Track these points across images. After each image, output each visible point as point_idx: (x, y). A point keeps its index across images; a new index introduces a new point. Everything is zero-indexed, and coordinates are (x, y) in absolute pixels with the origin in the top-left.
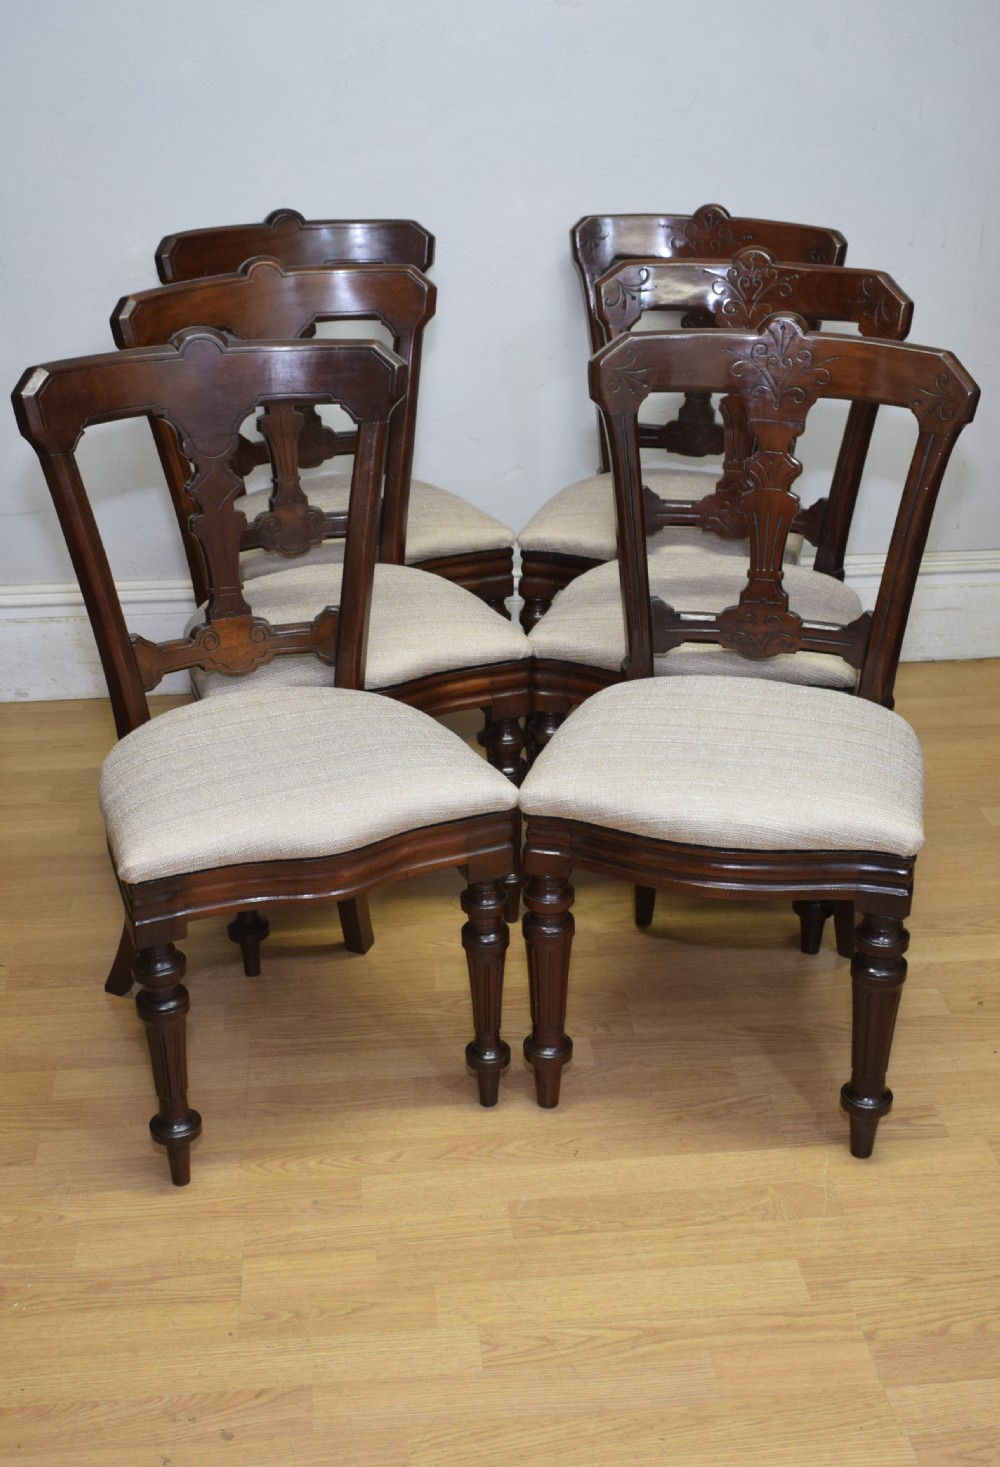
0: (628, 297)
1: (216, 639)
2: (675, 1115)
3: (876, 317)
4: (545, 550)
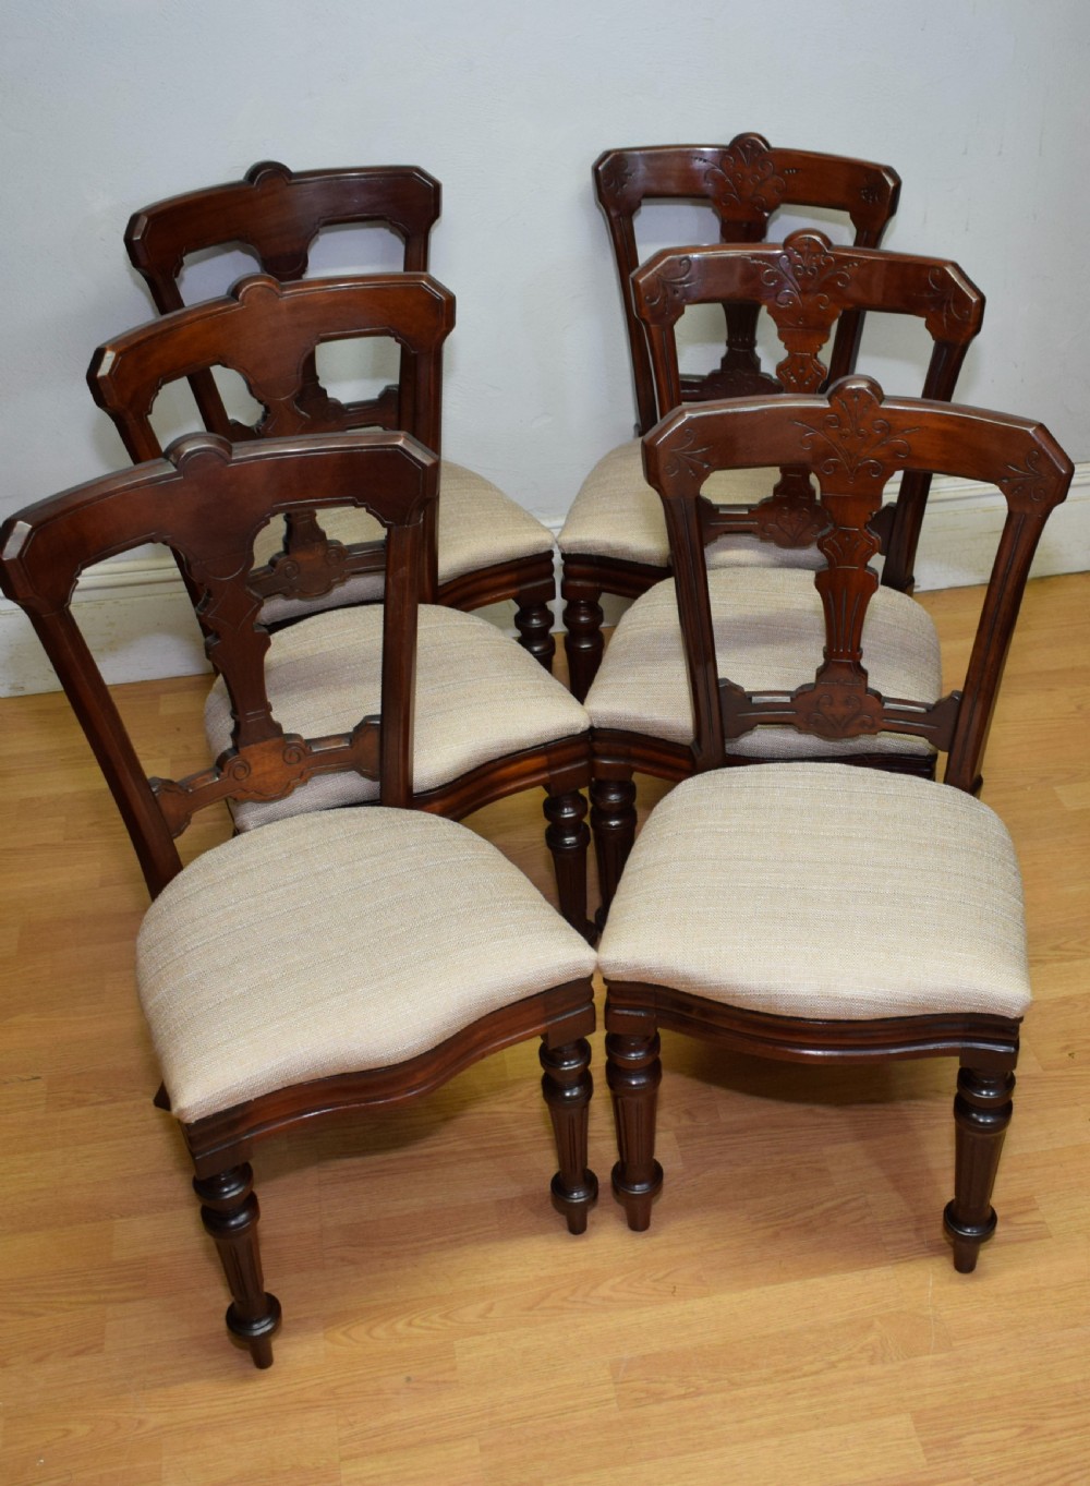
0: (669, 292)
1: (247, 767)
2: (771, 1230)
3: (945, 313)
4: (588, 552)
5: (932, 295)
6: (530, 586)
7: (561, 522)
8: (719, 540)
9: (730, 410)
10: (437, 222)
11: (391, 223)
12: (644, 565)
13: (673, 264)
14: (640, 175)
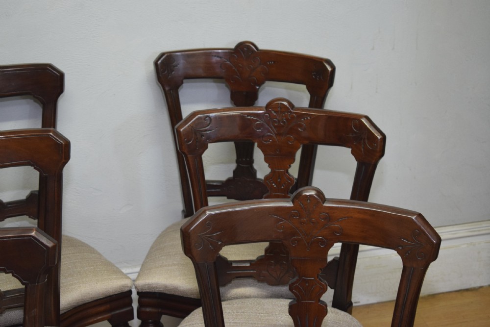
0: (199, 136)
3: (363, 146)
4: (153, 291)
5: (354, 135)
6: (117, 312)
7: (138, 269)
8: (232, 282)
9: (233, 210)
10: (62, 94)
11: (34, 97)
12: (187, 298)
13: (201, 118)
14: (181, 65)
